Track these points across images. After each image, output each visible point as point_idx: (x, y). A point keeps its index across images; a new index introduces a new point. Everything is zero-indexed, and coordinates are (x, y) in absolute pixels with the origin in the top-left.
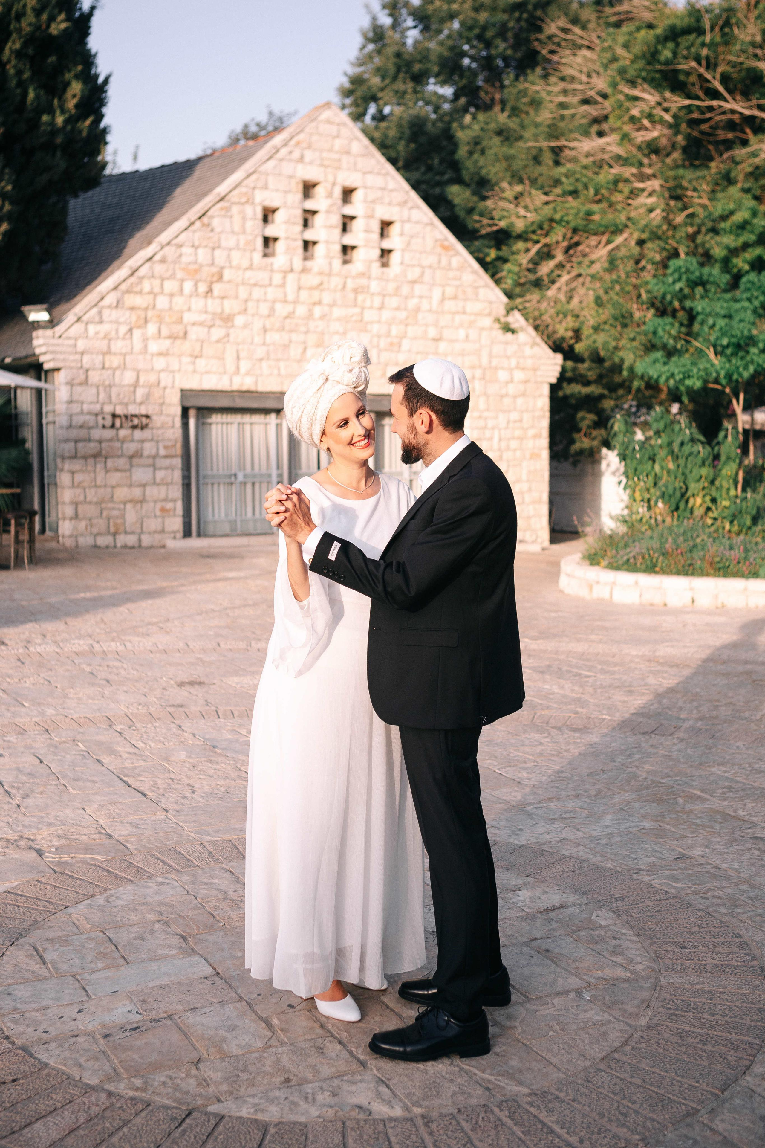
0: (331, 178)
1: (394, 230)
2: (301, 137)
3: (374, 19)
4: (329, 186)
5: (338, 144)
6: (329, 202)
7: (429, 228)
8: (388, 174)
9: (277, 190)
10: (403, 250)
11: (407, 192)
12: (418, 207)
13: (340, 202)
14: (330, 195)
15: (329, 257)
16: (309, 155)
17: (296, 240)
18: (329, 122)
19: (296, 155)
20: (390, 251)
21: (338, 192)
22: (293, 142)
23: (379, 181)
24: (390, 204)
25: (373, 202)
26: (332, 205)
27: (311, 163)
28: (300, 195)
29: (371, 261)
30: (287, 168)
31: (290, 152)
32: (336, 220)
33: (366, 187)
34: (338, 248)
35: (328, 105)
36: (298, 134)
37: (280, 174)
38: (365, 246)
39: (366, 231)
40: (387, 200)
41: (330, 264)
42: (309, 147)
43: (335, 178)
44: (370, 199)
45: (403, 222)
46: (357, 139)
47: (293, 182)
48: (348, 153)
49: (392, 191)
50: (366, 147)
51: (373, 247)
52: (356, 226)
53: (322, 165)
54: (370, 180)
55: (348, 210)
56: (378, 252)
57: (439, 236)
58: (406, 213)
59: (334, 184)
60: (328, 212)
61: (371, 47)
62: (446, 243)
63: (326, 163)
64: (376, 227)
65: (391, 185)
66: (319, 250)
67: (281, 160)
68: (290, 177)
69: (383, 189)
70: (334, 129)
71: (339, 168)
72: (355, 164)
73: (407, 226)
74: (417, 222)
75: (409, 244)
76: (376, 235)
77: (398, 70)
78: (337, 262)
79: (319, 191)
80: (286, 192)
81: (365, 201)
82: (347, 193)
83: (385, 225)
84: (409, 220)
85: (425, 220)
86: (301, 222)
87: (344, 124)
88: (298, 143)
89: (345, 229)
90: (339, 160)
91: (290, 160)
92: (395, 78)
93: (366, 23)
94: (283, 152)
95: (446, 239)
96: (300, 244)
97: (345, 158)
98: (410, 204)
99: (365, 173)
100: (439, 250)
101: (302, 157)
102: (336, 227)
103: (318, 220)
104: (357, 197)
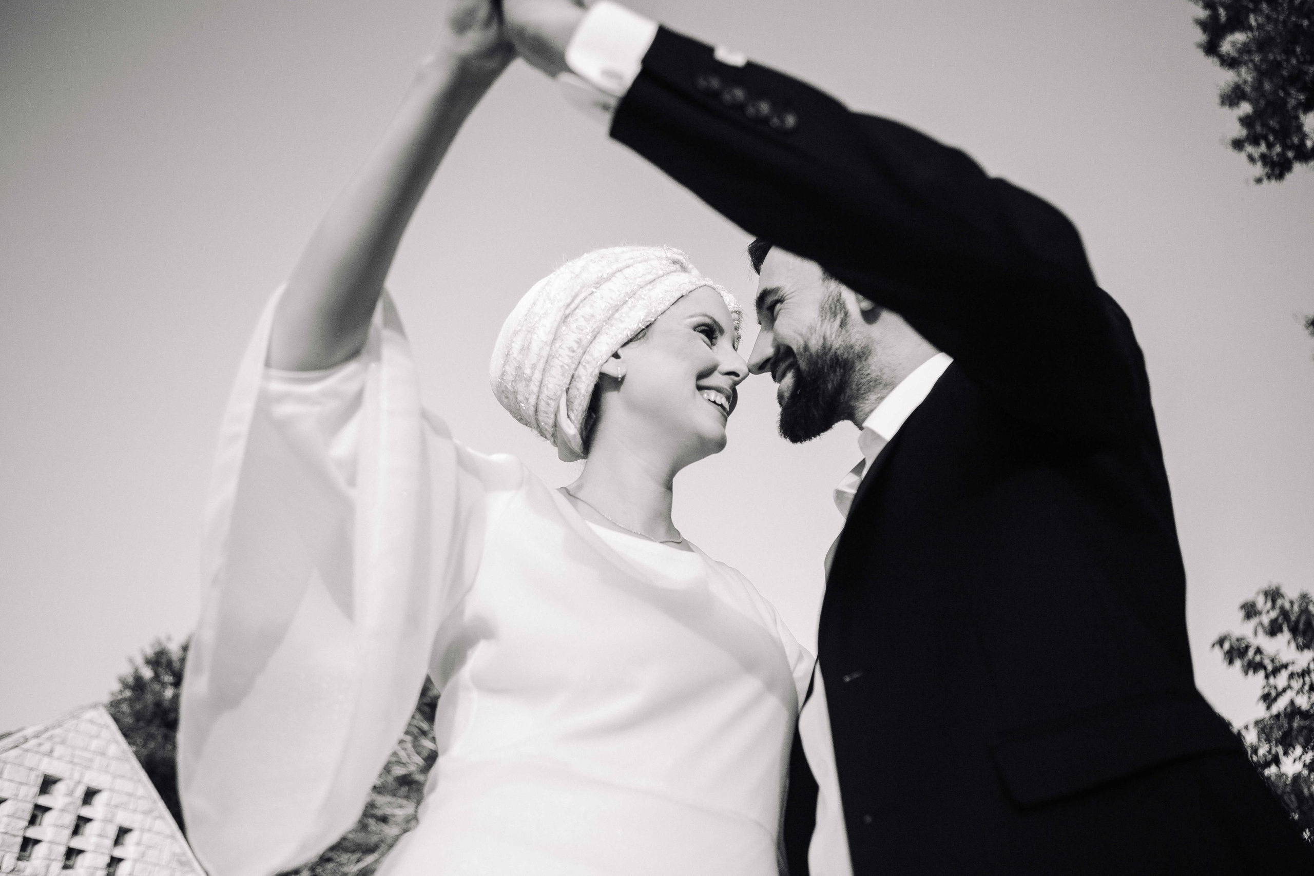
0: (76, 776)
1: (130, 839)
2: (58, 731)
3: (136, 671)
4: (72, 784)
5: (95, 744)
6: (68, 800)
7: (169, 841)
8: (140, 781)
9: (11, 781)
10: (136, 861)
11: (155, 802)
12: (161, 817)
13: (79, 802)
14: (70, 793)
15: (49, 859)
16: (59, 750)
17: (15, 836)
18: (92, 721)
19: (46, 747)
20: (120, 860)
21: (80, 792)
22: (46, 735)
23: (128, 786)
24: (135, 811)
25: (117, 806)
26: (70, 803)
27: (60, 758)
28: (36, 789)
29: (96, 869)
30: (31, 760)
31: (40, 745)
32: (70, 820)
33: (112, 790)
34: (63, 850)
35: (95, 706)
36: (54, 727)
37: (20, 765)
38: (95, 851)
39: (100, 836)
40: (131, 807)
41: (48, 867)
42: (63, 742)
43: (82, 776)
44: (113, 803)
45: (143, 831)
46: (117, 742)
47: (33, 775)
48: (103, 754)
49: (140, 798)
50: (124, 752)
51: (102, 854)
52: (89, 830)
53: (71, 762)
54: (120, 784)
55: (86, 812)
56: (107, 860)
57: (178, 850)
58: (148, 821)
59: (79, 782)
60: (63, 810)
61: (128, 693)
62: (183, 859)
63: (76, 760)
64: (112, 832)
65: (140, 792)
66: (39, 852)
67: (27, 751)
68: (31, 769)
69: (130, 795)
70: (94, 730)
71: (88, 768)
72: (108, 766)
73: (146, 837)
74: (159, 833)
75: (143, 855)
76: (109, 842)
77: (155, 715)
78: (57, 866)
79: (59, 789)
80: (21, 784)
81: (108, 804)
82: (90, 795)
83: (123, 832)
84: (149, 830)
85: (168, 832)
86: (28, 817)
87: (108, 727)
88: (51, 738)
89: (76, 831)
90: (91, 760)
91: (37, 752)
92: (149, 722)
93: (127, 671)
94: (32, 743)
95: (184, 854)
96: (19, 840)
97: (98, 760)
98: (155, 814)
99: (115, 776)
100: (175, 864)
101: (51, 751)
102: (67, 828)
103: (48, 819)
104: (99, 801)
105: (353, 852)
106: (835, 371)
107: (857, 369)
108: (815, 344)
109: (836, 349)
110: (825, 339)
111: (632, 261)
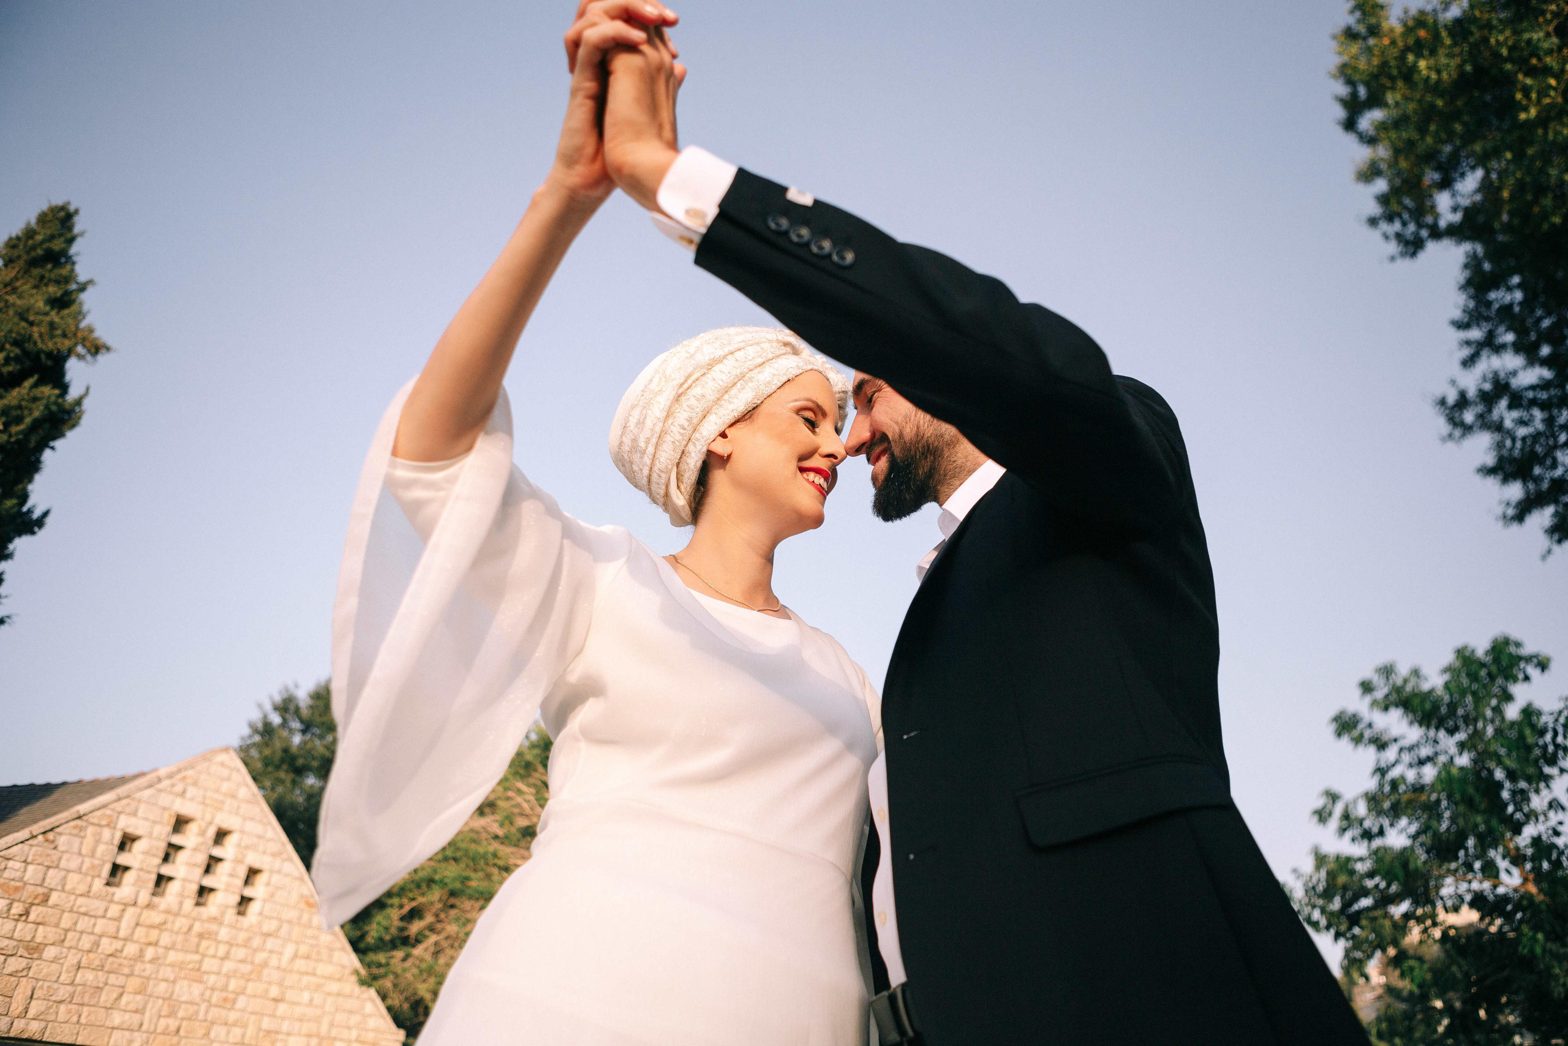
0: (208, 817)
1: (260, 880)
2: (190, 773)
3: (265, 717)
4: (203, 824)
5: (225, 787)
6: (200, 839)
7: (297, 883)
8: (270, 823)
9: (146, 819)
10: (265, 901)
11: (283, 844)
12: (290, 860)
13: (211, 842)
14: (202, 833)
15: (182, 896)
16: (191, 791)
17: (149, 872)
18: (222, 764)
19: (179, 788)
20: (250, 899)
21: (211, 832)
22: (179, 776)
23: (258, 829)
24: (264, 853)
25: (247, 847)
26: (202, 844)
27: (192, 799)
28: (170, 828)
29: (227, 907)
30: (164, 800)
31: (173, 785)
32: (202, 859)
33: (242, 832)
34: (195, 888)
35: (226, 749)
36: (186, 769)
37: (155, 804)
38: (226, 890)
39: (231, 875)
40: (261, 848)
41: (181, 904)
42: (195, 784)
43: (213, 818)
44: (243, 844)
45: (272, 872)
46: (247, 785)
47: (166, 815)
48: (234, 796)
49: (268, 840)
50: (254, 795)
51: (233, 893)
52: (221, 869)
53: (203, 803)
54: (250, 826)
55: (217, 852)
56: (237, 899)
57: (305, 892)
58: (277, 864)
59: (210, 823)
60: (195, 849)
61: (257, 738)
62: (311, 901)
63: (207, 802)
64: (242, 873)
65: (270, 834)
66: (173, 888)
67: (160, 791)
68: (165, 809)
69: (260, 837)
70: (225, 772)
71: (219, 809)
72: (238, 808)
73: (275, 878)
74: (287, 875)
75: (272, 895)
76: (240, 882)
77: (282, 761)
78: (189, 903)
79: (192, 828)
80: (155, 822)
81: (239, 845)
82: (221, 836)
83: (253, 873)
84: (279, 872)
85: (296, 874)
86: (162, 855)
87: (238, 770)
88: (184, 778)
89: (208, 870)
90: (223, 803)
91: (171, 793)
92: (278, 767)
93: (256, 716)
94: (165, 783)
95: (312, 896)
96: (154, 877)
97: (229, 801)
98: (284, 856)
99: (245, 819)
100: (303, 906)
101: (184, 792)
102: (199, 866)
103: (181, 857)
104: (230, 841)
105: (477, 899)
106: (926, 458)
107: (945, 457)
108: (909, 432)
109: (928, 438)
110: (918, 428)
111: (743, 344)
